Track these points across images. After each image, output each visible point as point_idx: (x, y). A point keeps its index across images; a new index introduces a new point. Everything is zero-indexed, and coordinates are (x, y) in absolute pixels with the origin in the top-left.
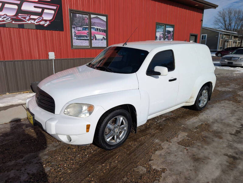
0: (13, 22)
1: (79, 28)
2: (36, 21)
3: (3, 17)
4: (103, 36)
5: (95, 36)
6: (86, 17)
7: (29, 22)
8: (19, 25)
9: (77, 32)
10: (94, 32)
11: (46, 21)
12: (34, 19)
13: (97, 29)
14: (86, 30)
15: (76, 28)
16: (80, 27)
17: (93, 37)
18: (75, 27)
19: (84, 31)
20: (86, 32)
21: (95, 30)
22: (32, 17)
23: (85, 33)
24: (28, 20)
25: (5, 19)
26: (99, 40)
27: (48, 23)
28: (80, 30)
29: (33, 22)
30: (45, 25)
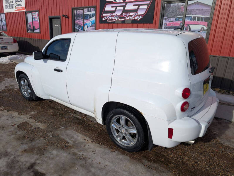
0: (119, 20)
1: (172, 19)
2: (133, 17)
3: (115, 16)
4: (201, 26)
5: (189, 26)
6: (182, 5)
7: (128, 18)
8: (122, 21)
9: (168, 23)
10: (189, 22)
11: (139, 15)
12: (131, 16)
13: (195, 18)
14: (180, 20)
15: (167, 20)
16: (173, 17)
17: (185, 28)
18: (167, 18)
19: (177, 22)
20: (179, 23)
21: (191, 20)
22: (131, 14)
23: (177, 24)
24: (128, 17)
25: (115, 18)
26: (194, 31)
27: (141, 17)
28: (172, 21)
29: (130, 17)
30: (138, 19)
